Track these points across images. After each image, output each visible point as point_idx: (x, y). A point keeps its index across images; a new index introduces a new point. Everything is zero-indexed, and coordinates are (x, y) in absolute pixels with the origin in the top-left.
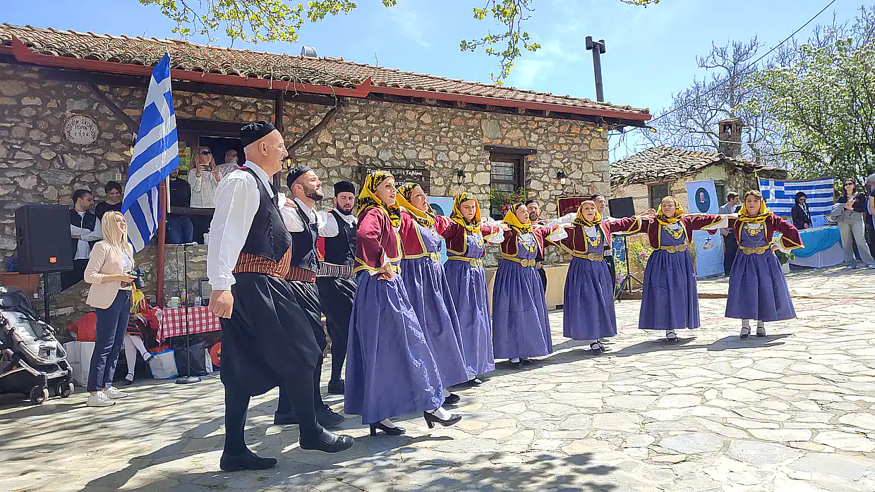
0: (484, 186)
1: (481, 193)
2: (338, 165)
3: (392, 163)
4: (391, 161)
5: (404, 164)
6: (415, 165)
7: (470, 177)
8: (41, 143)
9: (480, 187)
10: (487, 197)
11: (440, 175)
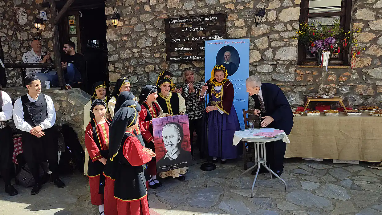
0: (291, 22)
1: (287, 30)
2: (152, 19)
3: (195, 11)
4: (193, 9)
5: (206, 10)
6: (215, 10)
7: (275, 14)
8: (7, 27)
9: (285, 24)
10: (294, 34)
11: (241, 16)
